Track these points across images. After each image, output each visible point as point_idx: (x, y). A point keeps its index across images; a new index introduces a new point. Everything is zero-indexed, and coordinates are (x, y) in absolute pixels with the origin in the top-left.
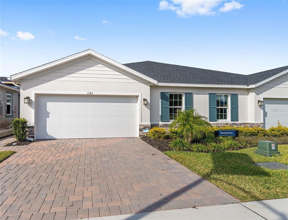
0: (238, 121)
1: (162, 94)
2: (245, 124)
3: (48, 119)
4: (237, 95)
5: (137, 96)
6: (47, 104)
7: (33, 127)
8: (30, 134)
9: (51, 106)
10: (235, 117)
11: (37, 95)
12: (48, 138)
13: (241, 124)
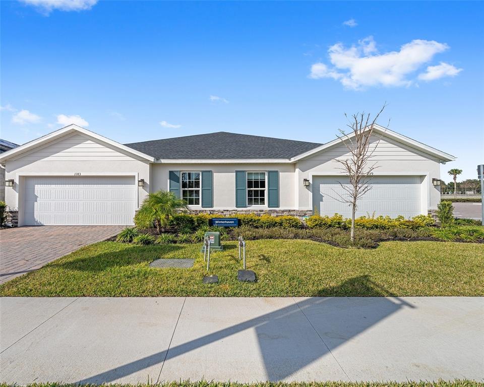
0: (278, 206)
1: (171, 172)
2: (290, 211)
3: (36, 203)
4: (277, 172)
5: (134, 177)
6: (35, 187)
7: (16, 212)
8: (14, 219)
9: (39, 189)
10: (274, 202)
11: (22, 178)
12: (36, 224)
13: (283, 211)
